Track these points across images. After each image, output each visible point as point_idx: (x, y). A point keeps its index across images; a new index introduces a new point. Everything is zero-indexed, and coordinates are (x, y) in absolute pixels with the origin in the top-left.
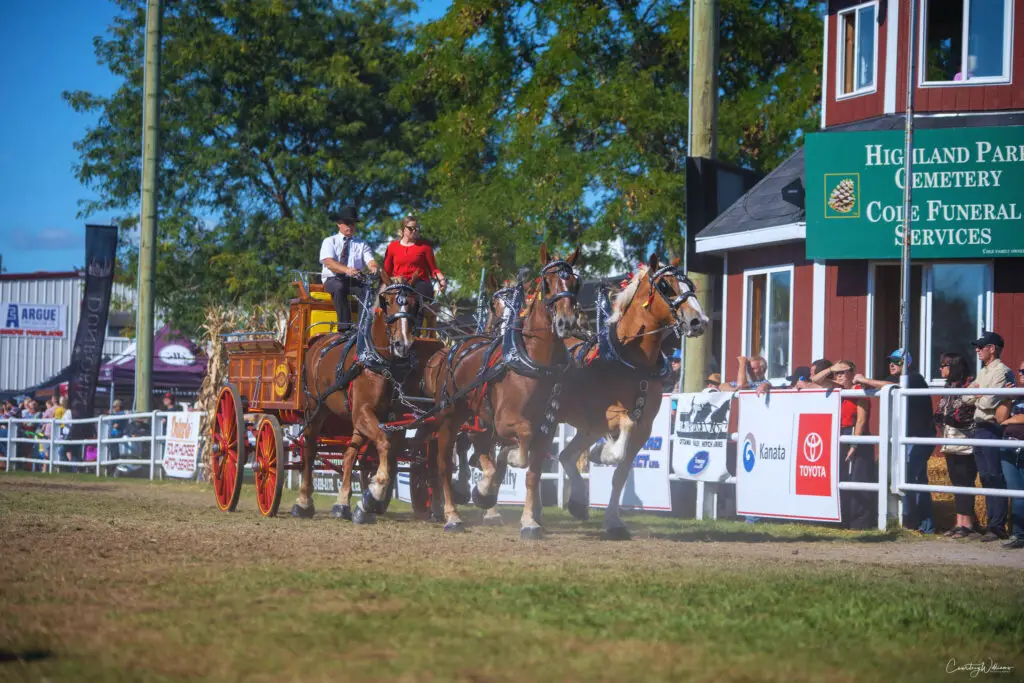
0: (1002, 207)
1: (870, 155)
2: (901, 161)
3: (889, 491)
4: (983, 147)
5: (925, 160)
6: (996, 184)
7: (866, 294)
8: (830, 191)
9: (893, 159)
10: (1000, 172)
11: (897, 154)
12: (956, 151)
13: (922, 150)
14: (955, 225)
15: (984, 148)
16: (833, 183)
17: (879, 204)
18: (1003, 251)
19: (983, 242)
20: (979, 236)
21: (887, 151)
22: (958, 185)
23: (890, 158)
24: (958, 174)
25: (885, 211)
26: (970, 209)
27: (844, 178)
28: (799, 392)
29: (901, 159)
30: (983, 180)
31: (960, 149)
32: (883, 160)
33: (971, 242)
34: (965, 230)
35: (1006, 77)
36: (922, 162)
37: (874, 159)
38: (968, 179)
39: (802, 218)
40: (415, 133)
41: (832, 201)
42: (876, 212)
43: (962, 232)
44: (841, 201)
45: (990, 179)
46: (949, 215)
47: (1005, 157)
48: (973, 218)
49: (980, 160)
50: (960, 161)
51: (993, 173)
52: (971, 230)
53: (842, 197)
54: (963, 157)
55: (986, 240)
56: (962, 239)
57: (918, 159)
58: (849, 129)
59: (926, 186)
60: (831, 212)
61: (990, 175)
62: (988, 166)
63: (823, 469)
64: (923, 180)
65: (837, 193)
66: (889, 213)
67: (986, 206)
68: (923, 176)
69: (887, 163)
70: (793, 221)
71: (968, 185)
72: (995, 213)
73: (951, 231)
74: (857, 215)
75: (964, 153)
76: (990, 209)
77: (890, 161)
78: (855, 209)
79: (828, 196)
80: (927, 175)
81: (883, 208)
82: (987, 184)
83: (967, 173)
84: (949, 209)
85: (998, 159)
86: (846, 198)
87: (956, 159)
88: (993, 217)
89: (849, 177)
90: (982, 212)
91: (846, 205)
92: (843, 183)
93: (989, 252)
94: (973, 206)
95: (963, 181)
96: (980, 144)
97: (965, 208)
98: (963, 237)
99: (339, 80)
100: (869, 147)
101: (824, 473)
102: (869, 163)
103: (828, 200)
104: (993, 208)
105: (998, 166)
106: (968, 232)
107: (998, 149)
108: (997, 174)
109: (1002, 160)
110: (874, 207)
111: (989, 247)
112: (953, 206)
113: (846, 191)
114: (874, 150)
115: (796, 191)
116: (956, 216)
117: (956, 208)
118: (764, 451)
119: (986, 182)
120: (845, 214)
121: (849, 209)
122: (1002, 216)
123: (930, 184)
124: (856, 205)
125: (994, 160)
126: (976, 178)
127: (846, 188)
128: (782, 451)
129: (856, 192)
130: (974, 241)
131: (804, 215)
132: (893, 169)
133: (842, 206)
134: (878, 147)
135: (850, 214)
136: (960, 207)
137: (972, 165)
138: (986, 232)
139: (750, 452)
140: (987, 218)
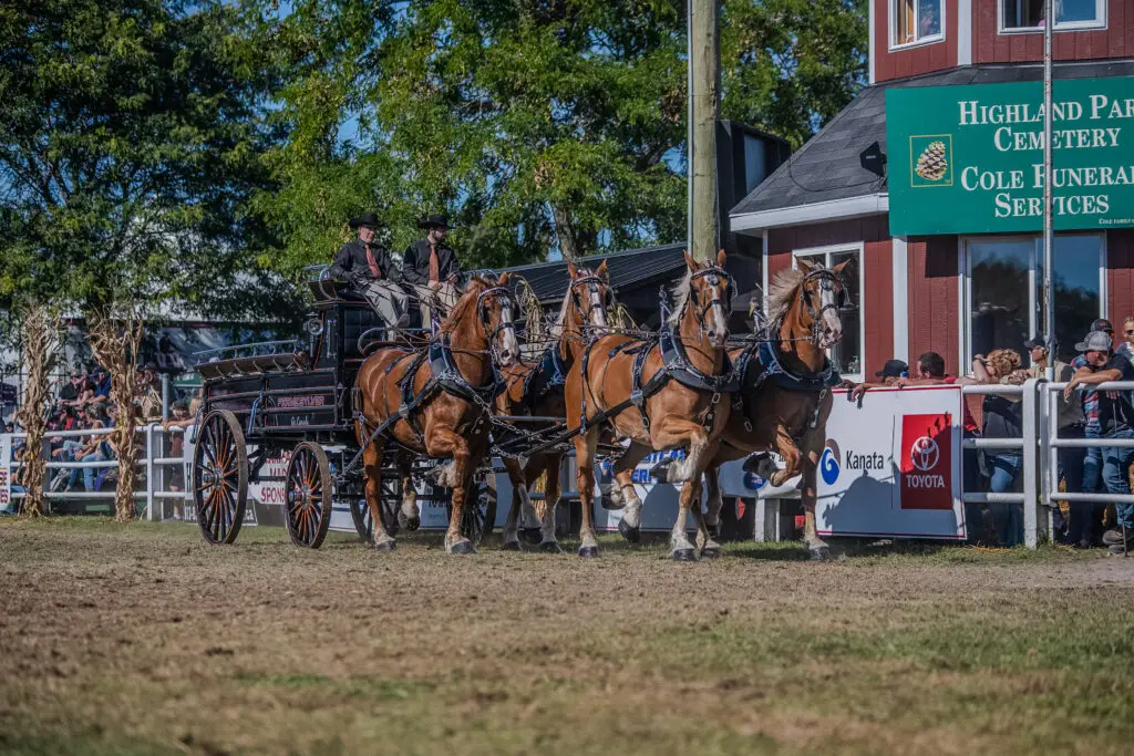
0: (1122, 170)
1: (963, 113)
2: (1001, 120)
3: (1038, 502)
4: (1097, 102)
5: (1030, 118)
6: (1114, 143)
7: (957, 275)
8: (916, 157)
9: (991, 118)
10: (1118, 130)
11: (996, 111)
12: (1066, 107)
13: (1025, 107)
14: (1066, 192)
15: (1100, 101)
16: (920, 146)
17: (976, 170)
18: (1122, 221)
19: (1099, 211)
20: (1095, 204)
21: (984, 108)
22: (1069, 146)
23: (988, 115)
24: (1068, 132)
25: (983, 177)
26: (1083, 172)
27: (933, 140)
28: (901, 389)
29: (1001, 117)
30: (1098, 140)
31: (1070, 105)
32: (979, 119)
33: (1086, 211)
34: (1078, 198)
35: (1100, 20)
36: (1026, 120)
37: (969, 118)
38: (1080, 139)
39: (884, 187)
40: (206, 106)
41: (920, 168)
42: (972, 179)
43: (1074, 200)
44: (930, 167)
45: (1107, 138)
46: (1059, 181)
47: (1124, 112)
48: (1088, 183)
49: (1095, 116)
50: (1071, 117)
51: (1110, 131)
52: (1085, 198)
53: (931, 162)
54: (1075, 114)
55: (1103, 208)
56: (1074, 209)
57: (1021, 117)
58: (909, 84)
59: (1031, 148)
60: (919, 180)
61: (1106, 133)
62: (1104, 122)
63: (941, 478)
64: (1027, 140)
65: (926, 158)
66: (987, 179)
67: (1103, 169)
68: (1028, 136)
69: (984, 122)
70: (873, 191)
71: (1080, 145)
72: (1113, 177)
73: (1062, 199)
74: (950, 183)
75: (1075, 107)
76: (1106, 172)
77: (988, 119)
78: (947, 176)
79: (915, 162)
80: (1032, 134)
81: (980, 174)
82: (1103, 144)
83: (1080, 132)
84: (1059, 174)
85: (1115, 114)
86: (936, 164)
87: (1067, 115)
88: (1110, 182)
89: (939, 139)
90: (1098, 176)
91: (937, 171)
92: (932, 147)
93: (1106, 222)
94: (1087, 170)
95: (1074, 141)
96: (1094, 98)
97: (1077, 173)
98: (1075, 205)
99: (119, 46)
100: (963, 105)
101: (941, 483)
102: (963, 122)
103: (915, 167)
104: (1110, 170)
105: (1115, 122)
106: (1082, 200)
107: (1116, 103)
108: (1114, 132)
109: (1120, 115)
110: (970, 173)
111: (1106, 216)
112: (1063, 170)
113: (937, 156)
114: (968, 108)
115: (874, 157)
116: (1067, 182)
117: (1067, 173)
118: (852, 460)
119: (1102, 141)
120: (937, 182)
121: (940, 176)
122: (1121, 181)
123: (1036, 145)
124: (949, 170)
125: (1111, 116)
126: (1090, 138)
127: (936, 152)
128: (878, 460)
129: (947, 157)
130: (1089, 210)
131: (885, 184)
132: (992, 128)
133: (931, 173)
134: (974, 104)
135: (942, 181)
136: (1071, 171)
137: (1085, 122)
138: (1102, 199)
139: (831, 461)
140: (1103, 183)
